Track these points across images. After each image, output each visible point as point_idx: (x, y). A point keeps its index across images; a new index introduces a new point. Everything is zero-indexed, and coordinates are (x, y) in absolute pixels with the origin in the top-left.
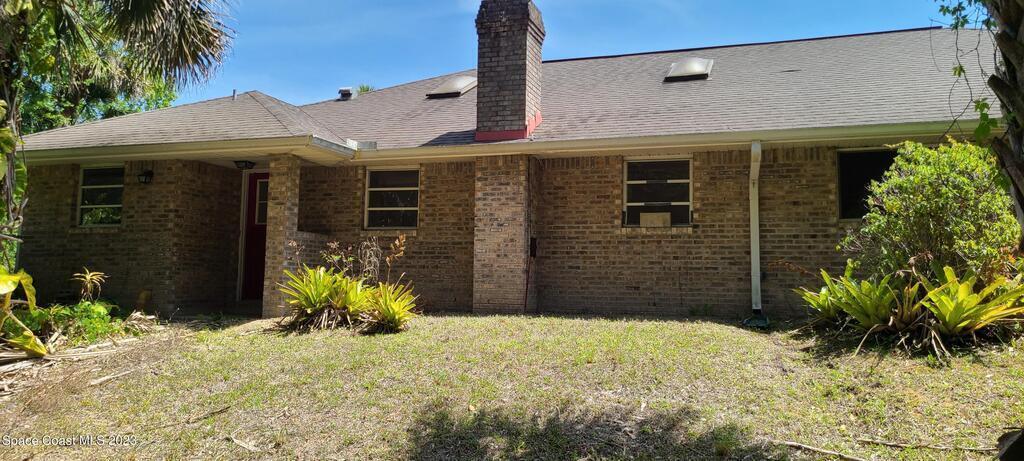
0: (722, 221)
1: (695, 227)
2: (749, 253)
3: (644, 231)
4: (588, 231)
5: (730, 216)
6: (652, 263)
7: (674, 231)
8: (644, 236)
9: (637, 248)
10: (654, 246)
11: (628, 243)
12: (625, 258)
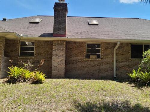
0: (108, 58)
1: (102, 59)
2: (113, 65)
3: (91, 59)
4: (78, 59)
5: (109, 57)
6: (92, 67)
7: (97, 60)
8: (90, 61)
9: (89, 63)
10: (93, 63)
11: (87, 62)
12: (86, 65)
